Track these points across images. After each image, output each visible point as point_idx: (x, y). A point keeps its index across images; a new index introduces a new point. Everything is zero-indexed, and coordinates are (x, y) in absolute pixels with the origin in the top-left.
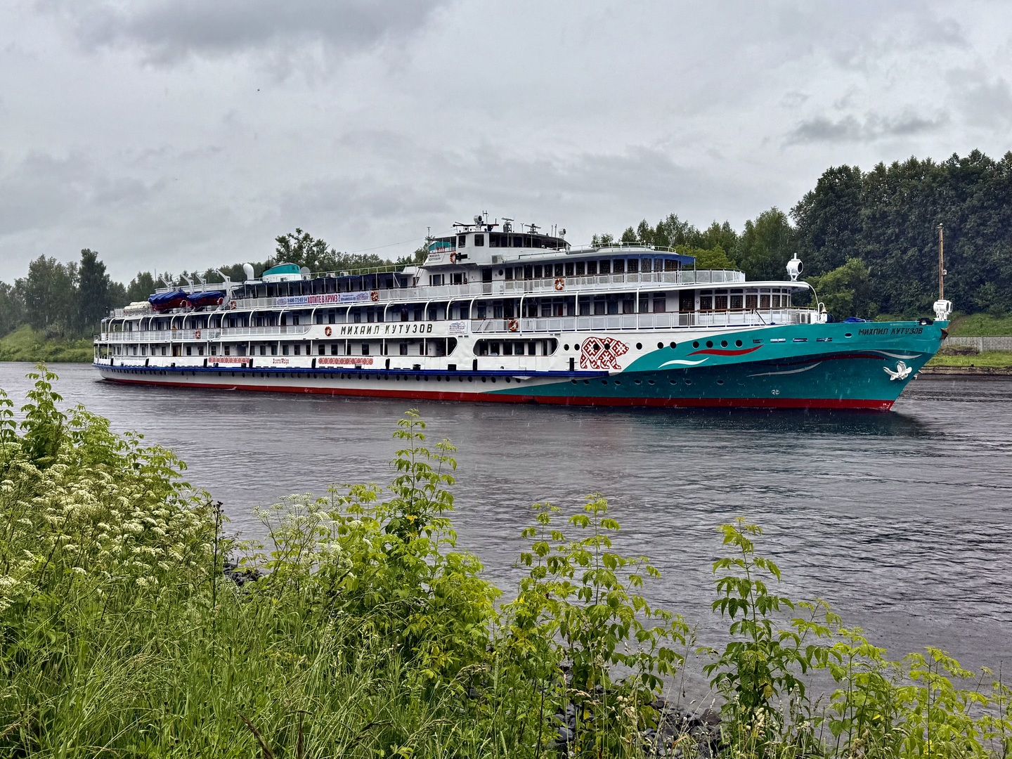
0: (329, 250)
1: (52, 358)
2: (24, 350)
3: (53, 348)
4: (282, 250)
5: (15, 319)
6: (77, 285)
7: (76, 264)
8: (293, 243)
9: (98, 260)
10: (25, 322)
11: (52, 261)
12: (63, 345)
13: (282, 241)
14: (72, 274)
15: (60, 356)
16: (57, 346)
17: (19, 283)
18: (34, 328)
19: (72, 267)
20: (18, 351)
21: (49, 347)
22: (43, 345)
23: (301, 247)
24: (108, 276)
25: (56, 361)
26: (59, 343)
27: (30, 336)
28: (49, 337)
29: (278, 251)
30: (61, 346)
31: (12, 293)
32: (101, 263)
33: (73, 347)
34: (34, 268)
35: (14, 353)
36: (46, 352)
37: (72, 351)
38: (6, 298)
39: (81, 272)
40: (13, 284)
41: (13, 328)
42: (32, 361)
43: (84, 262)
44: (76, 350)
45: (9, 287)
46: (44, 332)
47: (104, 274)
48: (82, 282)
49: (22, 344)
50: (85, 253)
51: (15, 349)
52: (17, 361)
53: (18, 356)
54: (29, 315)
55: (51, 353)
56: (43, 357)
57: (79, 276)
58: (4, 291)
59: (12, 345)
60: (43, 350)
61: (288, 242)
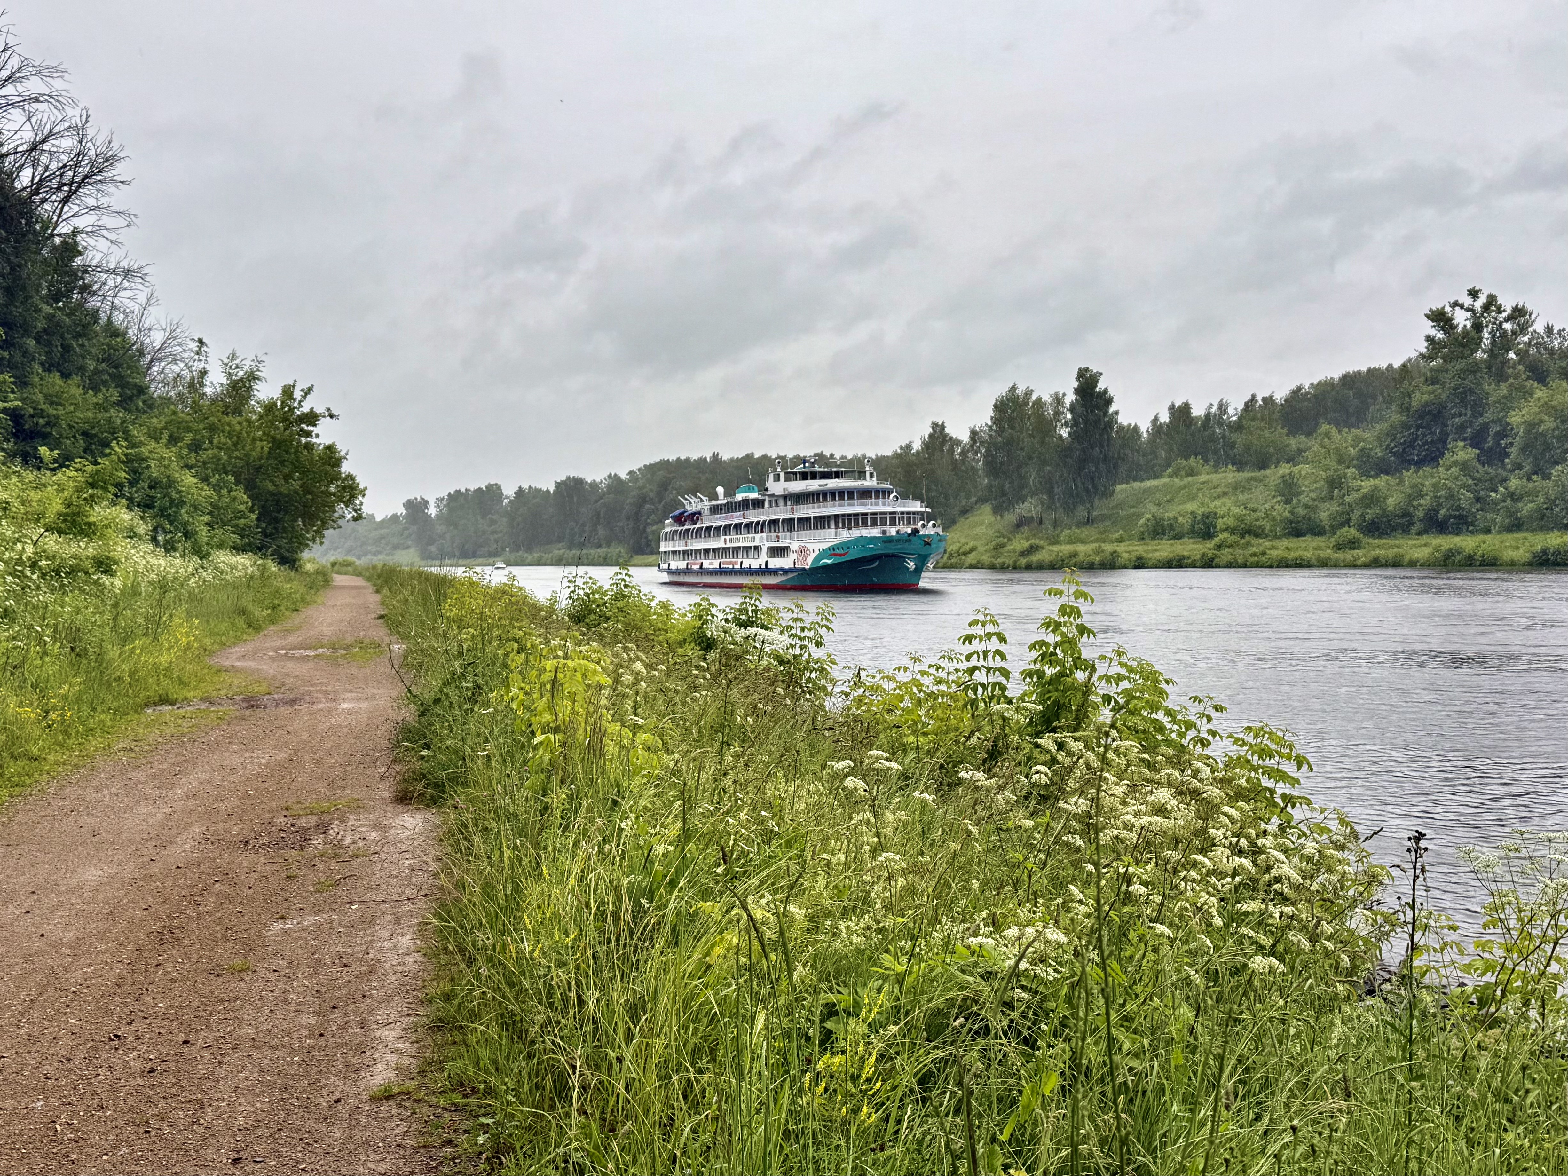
0: (1539, 327)
2: (981, 549)
3: (1026, 545)
4: (1440, 335)
5: (968, 497)
6: (1064, 433)
7: (1064, 395)
8: (1461, 319)
9: (1101, 386)
10: (983, 500)
11: (1028, 393)
12: (1040, 539)
13: (1440, 318)
14: (1057, 413)
15: (1035, 558)
16: (1032, 541)
17: (974, 433)
18: (998, 510)
19: (1058, 400)
20: (972, 550)
21: (1020, 543)
22: (1009, 539)
23: (1478, 327)
24: (1117, 413)
25: (1029, 568)
26: (1035, 536)
27: (992, 525)
28: (1020, 524)
29: (1429, 339)
30: (1037, 542)
31: (963, 453)
32: (1106, 391)
33: (1056, 542)
34: (1000, 407)
35: (966, 554)
36: (1014, 551)
37: (1055, 548)
38: (954, 462)
39: (1072, 409)
40: (964, 437)
41: (965, 512)
42: (992, 567)
43: (1077, 391)
44: (1063, 547)
45: (958, 442)
46: (1011, 518)
47: (1112, 410)
48: (1075, 423)
49: (978, 537)
50: (1082, 374)
51: (967, 548)
53: (971, 559)
54: (990, 487)
55: (1023, 554)
56: (1009, 561)
57: (1069, 416)
58: (951, 450)
59: (963, 540)
60: (1009, 547)
61: (1451, 319)
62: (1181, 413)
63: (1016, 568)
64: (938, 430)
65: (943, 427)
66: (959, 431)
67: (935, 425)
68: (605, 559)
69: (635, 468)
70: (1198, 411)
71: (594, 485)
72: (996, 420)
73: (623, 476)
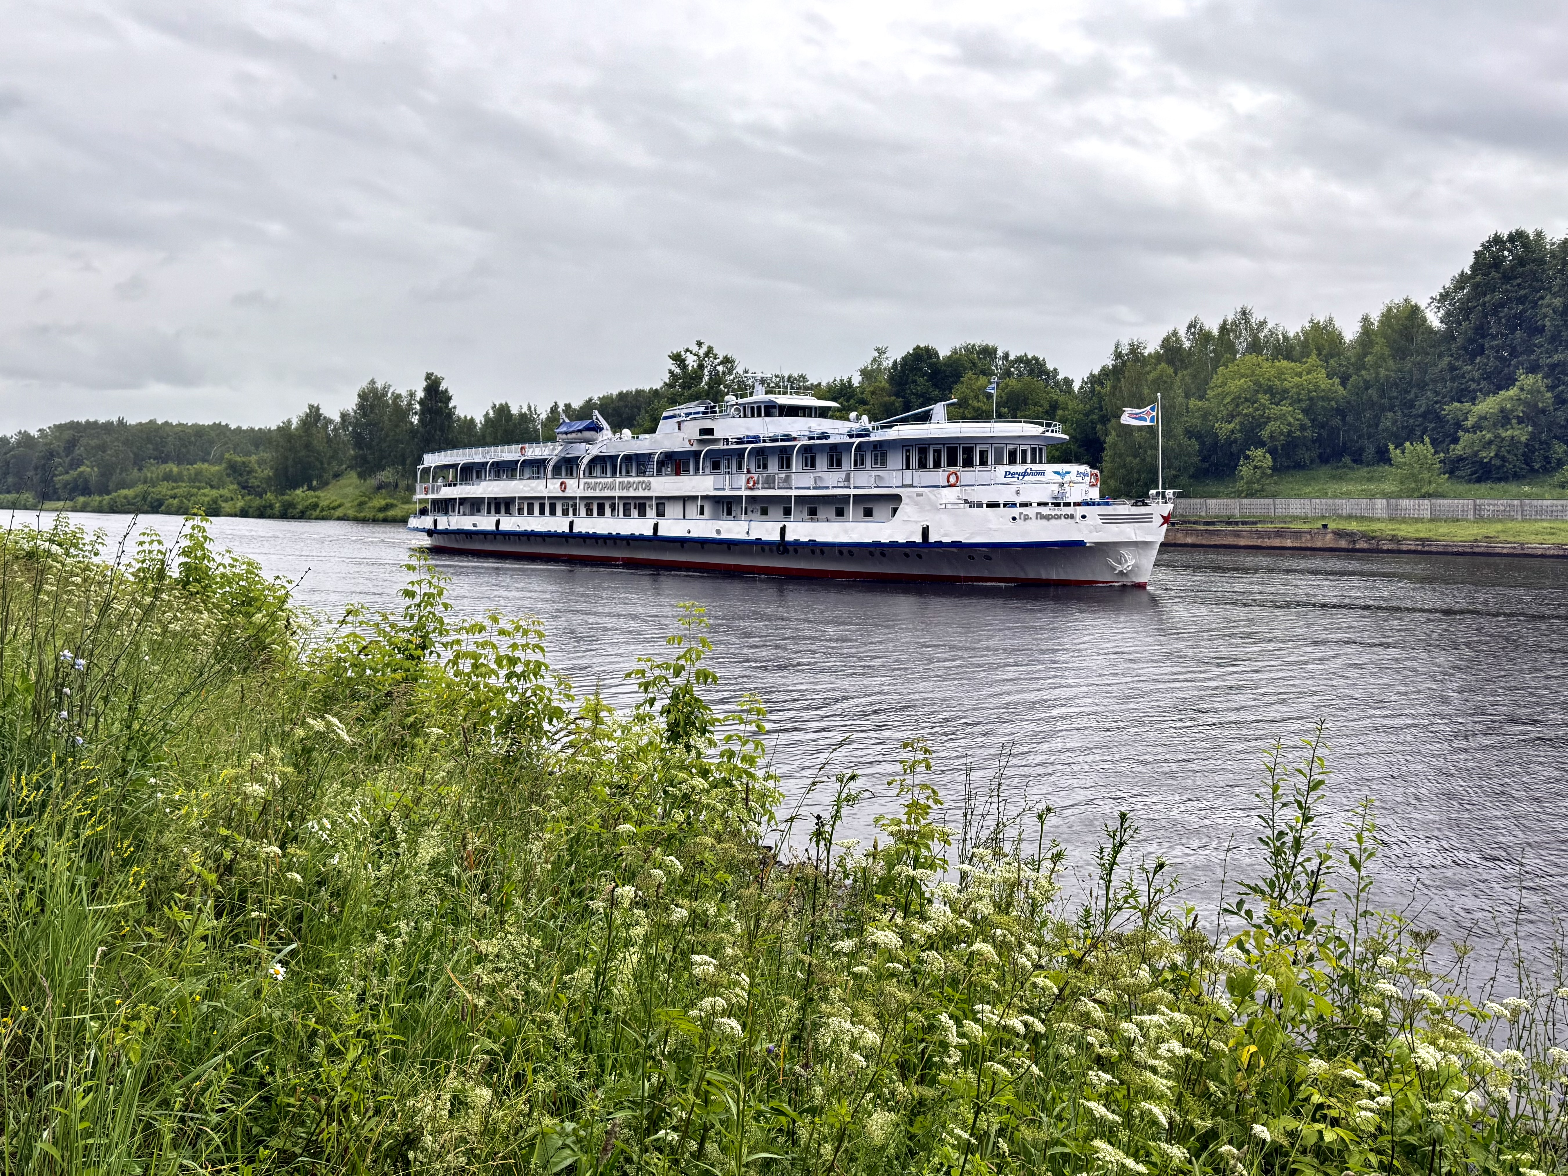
0: (739, 370)
1: (381, 515)
2: (348, 505)
3: (383, 503)
4: (677, 371)
5: (339, 464)
6: (415, 420)
7: (415, 391)
8: (691, 362)
9: (443, 386)
10: (351, 467)
11: (386, 388)
12: (396, 499)
13: (677, 358)
14: (410, 404)
15: (391, 513)
16: (388, 501)
17: (344, 416)
18: (362, 476)
19: (412, 395)
20: (339, 506)
21: (378, 502)
22: (370, 498)
23: (701, 367)
24: (455, 407)
25: (385, 521)
26: (391, 497)
27: (357, 487)
28: (380, 487)
29: (670, 372)
30: (392, 501)
31: (335, 430)
32: (446, 391)
33: (408, 502)
34: (363, 396)
35: (334, 508)
36: (374, 507)
38: (327, 435)
39: (421, 402)
40: (337, 419)
41: (337, 476)
42: (356, 520)
43: (425, 390)
45: (331, 421)
46: (373, 482)
47: (451, 405)
48: (422, 413)
49: (345, 496)
50: (429, 376)
51: (336, 504)
52: (339, 519)
53: (339, 512)
54: (355, 458)
55: (381, 510)
56: (370, 515)
57: (418, 407)
58: (325, 427)
59: (334, 498)
60: (370, 505)
61: (684, 360)
62: (503, 411)
63: (375, 521)
64: (314, 411)
65: (317, 409)
66: (332, 412)
67: (311, 407)
70: (514, 411)
72: (361, 406)
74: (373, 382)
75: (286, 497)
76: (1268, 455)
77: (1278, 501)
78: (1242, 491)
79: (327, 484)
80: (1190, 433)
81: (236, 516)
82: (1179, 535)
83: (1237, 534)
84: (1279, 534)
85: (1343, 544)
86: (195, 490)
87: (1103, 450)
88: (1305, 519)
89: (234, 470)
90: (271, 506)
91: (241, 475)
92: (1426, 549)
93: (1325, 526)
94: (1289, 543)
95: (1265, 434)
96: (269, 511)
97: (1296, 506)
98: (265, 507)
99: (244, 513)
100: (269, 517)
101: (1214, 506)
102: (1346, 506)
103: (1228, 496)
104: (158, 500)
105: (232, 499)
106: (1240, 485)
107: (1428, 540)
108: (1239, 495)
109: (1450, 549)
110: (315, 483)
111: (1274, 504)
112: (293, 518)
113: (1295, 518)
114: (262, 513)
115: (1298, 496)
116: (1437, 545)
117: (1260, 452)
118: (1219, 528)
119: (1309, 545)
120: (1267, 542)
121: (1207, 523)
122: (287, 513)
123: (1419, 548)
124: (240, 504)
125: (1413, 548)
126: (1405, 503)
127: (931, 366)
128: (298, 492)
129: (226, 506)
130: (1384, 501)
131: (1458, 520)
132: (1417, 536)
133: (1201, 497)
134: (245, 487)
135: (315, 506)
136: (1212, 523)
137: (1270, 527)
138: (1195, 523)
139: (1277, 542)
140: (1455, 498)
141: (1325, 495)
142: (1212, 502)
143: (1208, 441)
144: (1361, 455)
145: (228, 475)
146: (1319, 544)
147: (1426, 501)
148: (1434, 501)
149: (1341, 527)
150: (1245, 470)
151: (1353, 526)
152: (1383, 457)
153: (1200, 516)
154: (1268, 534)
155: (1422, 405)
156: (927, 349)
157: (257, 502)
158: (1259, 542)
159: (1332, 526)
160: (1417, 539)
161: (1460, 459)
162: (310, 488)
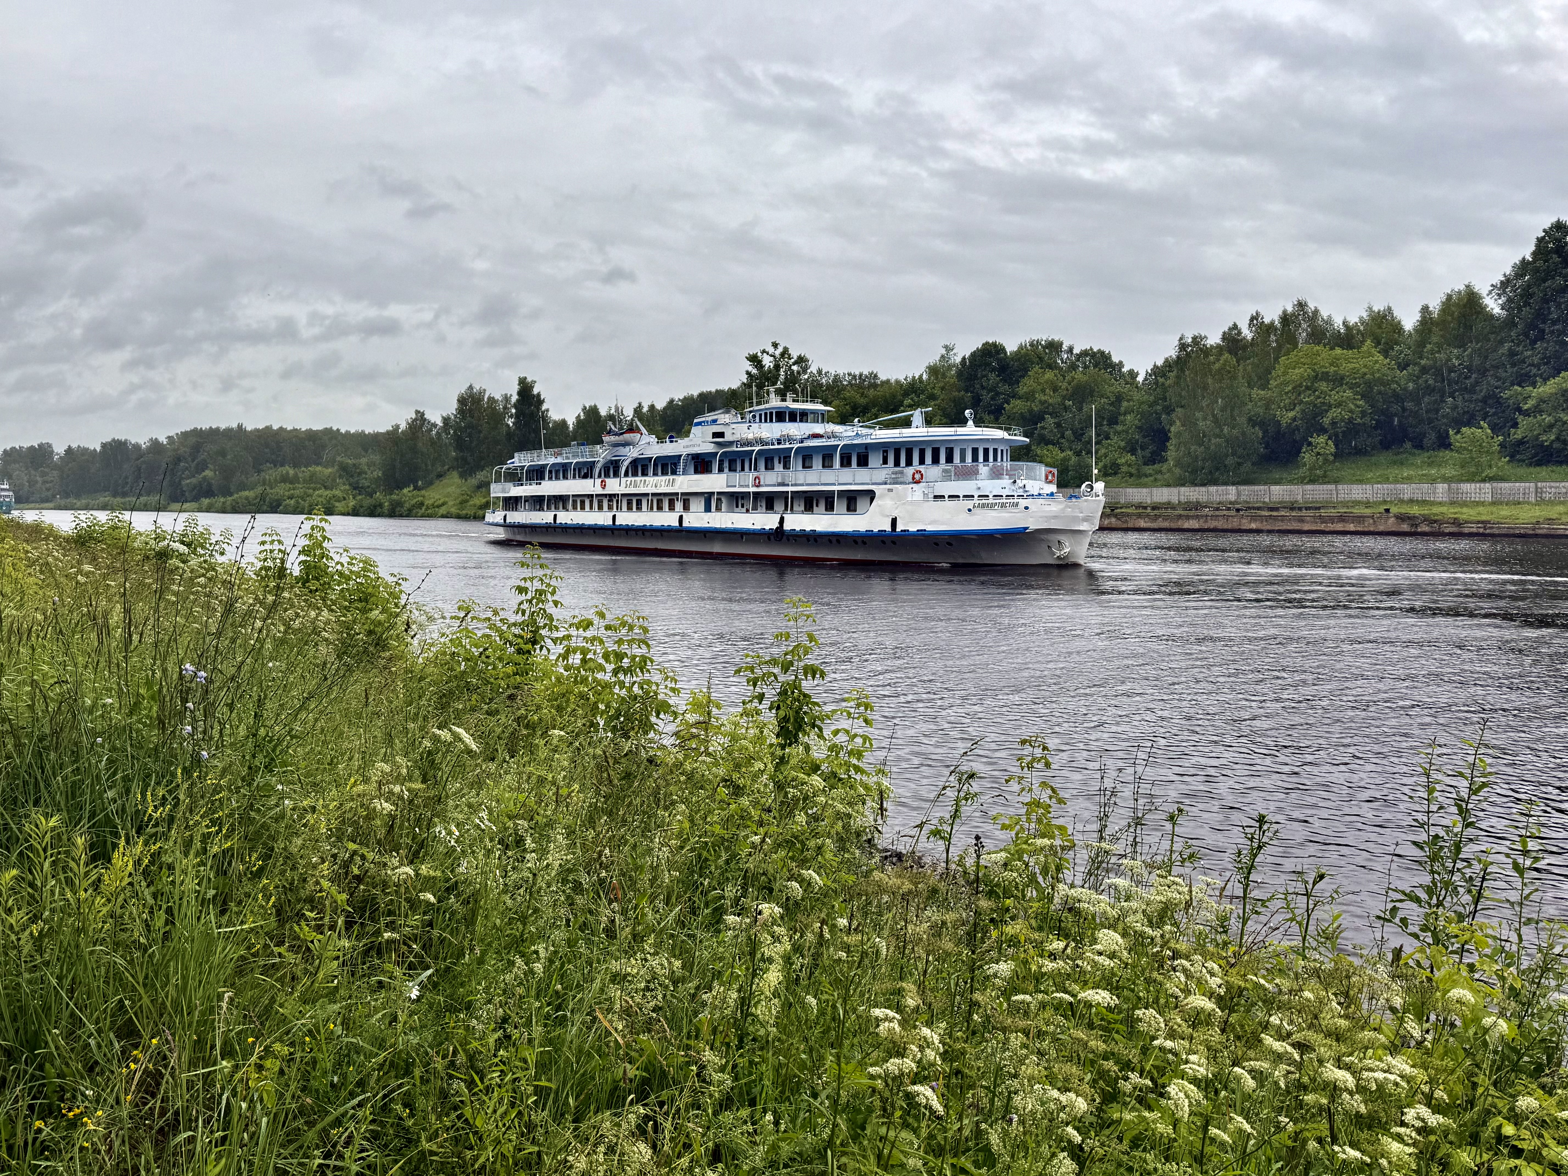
0: (813, 369)
1: (481, 513)
2: (451, 503)
3: (483, 501)
4: (755, 371)
5: (442, 465)
6: (510, 422)
7: (511, 395)
8: (767, 361)
9: (535, 391)
10: (453, 468)
11: (482, 392)
13: (754, 360)
14: (505, 408)
17: (446, 420)
18: (462, 475)
19: (507, 399)
20: (443, 504)
22: (470, 497)
23: (777, 367)
24: (548, 410)
27: (458, 486)
28: (479, 486)
29: (748, 373)
31: (438, 433)
32: (539, 395)
34: (462, 401)
35: (438, 507)
36: (475, 505)
38: (431, 439)
39: (515, 406)
40: (438, 422)
41: (440, 476)
42: (458, 517)
43: (519, 393)
45: (434, 425)
46: (473, 481)
47: (544, 407)
48: (517, 416)
49: (448, 495)
50: (522, 381)
51: (440, 502)
52: (443, 516)
53: (443, 510)
54: (456, 459)
55: (481, 507)
56: (470, 512)
57: (514, 411)
58: (429, 431)
59: (437, 497)
60: (471, 503)
61: (761, 361)
62: (592, 413)
64: (420, 415)
65: (423, 414)
66: (435, 417)
67: (417, 412)
68: (145, 505)
69: (172, 433)
70: (603, 412)
71: (137, 447)
72: (460, 411)
73: (163, 439)
74: (471, 387)
75: (394, 497)
76: (1330, 442)
77: (1340, 487)
78: (1305, 478)
79: (431, 483)
80: (1253, 422)
81: (348, 514)
82: (1244, 521)
83: (1301, 520)
84: (1342, 518)
85: (1405, 527)
86: (311, 491)
87: (1168, 439)
88: (1368, 504)
89: (346, 471)
90: (381, 505)
91: (352, 476)
92: (1488, 531)
93: (1387, 511)
94: (1351, 527)
95: (1326, 421)
96: (379, 510)
97: (1357, 492)
98: (375, 507)
99: (355, 513)
100: (379, 516)
101: (1278, 492)
102: (1408, 491)
103: (1291, 482)
104: (277, 500)
105: (344, 499)
106: (1302, 471)
107: (1489, 522)
108: (1302, 481)
109: (1512, 531)
110: (420, 483)
111: (1337, 490)
112: (401, 516)
113: (1357, 503)
114: (373, 512)
115: (1360, 482)
116: (1499, 528)
117: (1322, 439)
118: (1283, 513)
119: (1372, 529)
120: (1331, 527)
121: (1272, 509)
122: (395, 512)
123: (1481, 530)
124: (352, 503)
125: (1475, 530)
126: (1466, 487)
127: (999, 361)
128: (405, 491)
129: (339, 506)
130: (1446, 485)
131: (1519, 503)
132: (1479, 519)
133: (1265, 484)
134: (357, 488)
135: (422, 504)
136: (1276, 509)
137: (1332, 512)
138: (1259, 508)
139: (1339, 527)
140: (1516, 481)
141: (1387, 480)
142: (1275, 489)
143: (1271, 430)
144: (1421, 441)
145: (340, 477)
146: (1381, 528)
147: (1487, 485)
148: (1495, 485)
149: (1403, 511)
150: (1307, 457)
151: (1415, 510)
152: (1444, 443)
153: (1264, 502)
154: (1332, 520)
155: (1483, 390)
156: (994, 345)
157: (368, 502)
158: (1322, 527)
159: (1394, 510)
160: (1479, 522)
161: (1521, 442)
162: (416, 488)
